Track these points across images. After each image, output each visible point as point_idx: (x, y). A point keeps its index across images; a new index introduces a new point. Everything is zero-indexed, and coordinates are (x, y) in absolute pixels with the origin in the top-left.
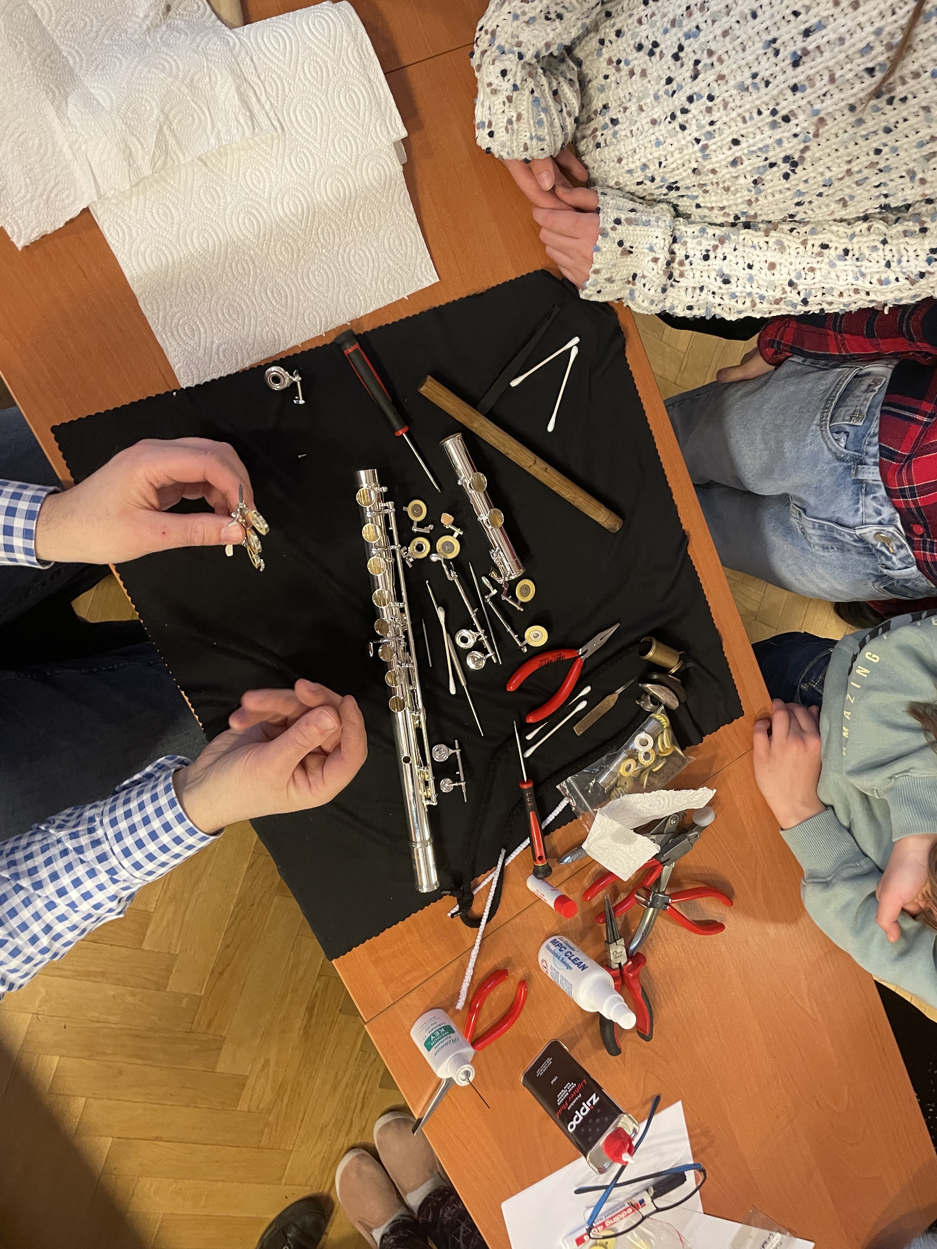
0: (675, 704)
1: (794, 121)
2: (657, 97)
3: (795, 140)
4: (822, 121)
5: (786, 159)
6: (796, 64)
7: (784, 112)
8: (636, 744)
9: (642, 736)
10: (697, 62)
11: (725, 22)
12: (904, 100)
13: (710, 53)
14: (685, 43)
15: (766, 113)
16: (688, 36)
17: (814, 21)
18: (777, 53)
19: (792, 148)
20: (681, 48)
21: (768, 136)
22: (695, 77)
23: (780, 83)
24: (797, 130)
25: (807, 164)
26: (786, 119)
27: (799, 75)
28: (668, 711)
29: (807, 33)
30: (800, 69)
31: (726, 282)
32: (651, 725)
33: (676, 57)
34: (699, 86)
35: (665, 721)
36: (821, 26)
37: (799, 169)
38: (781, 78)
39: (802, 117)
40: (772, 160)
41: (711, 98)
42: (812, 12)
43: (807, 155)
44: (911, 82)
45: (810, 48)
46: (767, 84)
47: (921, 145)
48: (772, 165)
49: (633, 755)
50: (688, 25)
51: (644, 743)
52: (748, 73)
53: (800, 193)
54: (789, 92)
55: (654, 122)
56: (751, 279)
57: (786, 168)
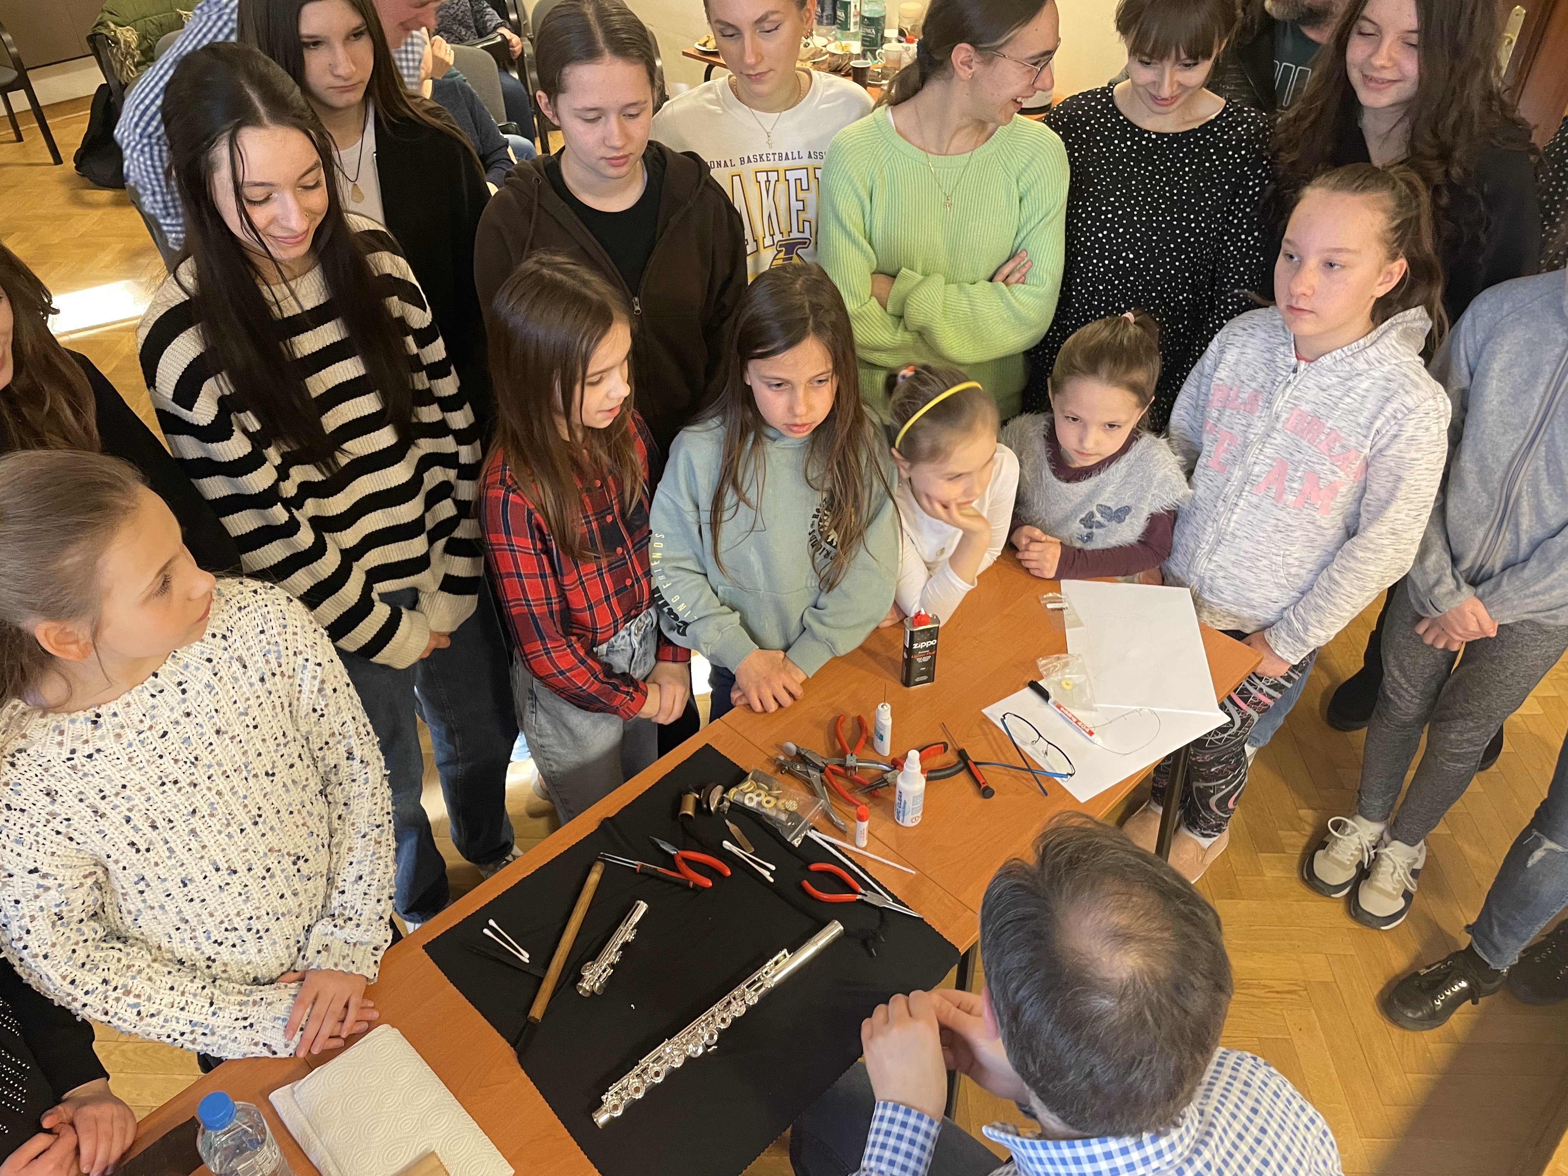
0: (720, 788)
4: (270, 850)
7: (264, 872)
8: (753, 804)
9: (747, 802)
11: (205, 916)
17: (211, 867)
26: (268, 870)
27: (242, 869)
28: (726, 790)
29: (218, 870)
30: (238, 869)
31: (361, 878)
32: (739, 798)
33: (221, 944)
34: (242, 926)
35: (733, 791)
36: (214, 863)
37: (301, 854)
38: (243, 879)
39: (268, 862)
40: (295, 871)
42: (206, 869)
43: (292, 852)
44: (250, 807)
47: (288, 791)
48: (299, 871)
49: (759, 803)
50: (201, 938)
51: (751, 799)
52: (239, 899)
53: (317, 849)
54: (252, 873)
56: (359, 862)
57: (301, 862)
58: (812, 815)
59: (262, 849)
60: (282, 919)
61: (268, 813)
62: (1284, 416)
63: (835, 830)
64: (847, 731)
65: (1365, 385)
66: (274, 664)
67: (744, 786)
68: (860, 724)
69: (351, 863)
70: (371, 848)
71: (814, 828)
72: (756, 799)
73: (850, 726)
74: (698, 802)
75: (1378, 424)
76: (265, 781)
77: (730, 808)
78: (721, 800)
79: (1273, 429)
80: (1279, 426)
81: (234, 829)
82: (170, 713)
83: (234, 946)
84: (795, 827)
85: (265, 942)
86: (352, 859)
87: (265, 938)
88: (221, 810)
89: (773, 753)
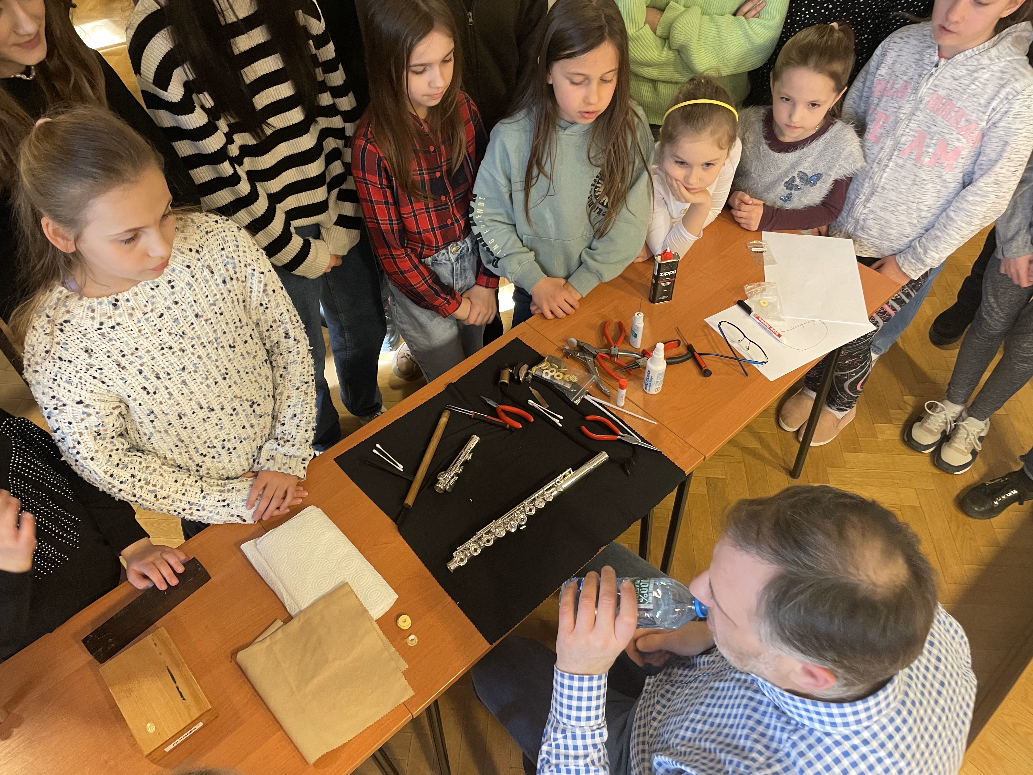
0: (526, 366)
1: (236, 407)
2: (220, 462)
3: (243, 405)
4: (235, 397)
5: (251, 406)
6: (213, 410)
7: (232, 411)
8: (548, 377)
9: (544, 376)
10: (209, 447)
11: (194, 438)
12: (226, 369)
13: (205, 442)
14: (201, 452)
15: (232, 418)
16: (197, 452)
17: (197, 406)
18: (208, 418)
19: (246, 405)
20: (202, 454)
21: (242, 415)
22: (215, 447)
23: (221, 414)
24: (239, 405)
25: (253, 398)
26: (234, 410)
27: (217, 408)
28: (530, 368)
29: (201, 408)
30: (215, 408)
31: (295, 415)
32: (538, 373)
33: (205, 456)
34: (219, 445)
35: (535, 368)
36: (199, 404)
37: (255, 401)
38: (218, 415)
39: (234, 404)
40: (252, 412)
41: (224, 440)
42: (194, 407)
43: (249, 399)
44: (220, 368)
45: (207, 405)
46: (220, 419)
47: (244, 358)
48: (254, 411)
49: (552, 377)
50: (193, 452)
51: (547, 374)
52: (216, 427)
53: (265, 398)
54: (224, 411)
55: (230, 461)
56: (294, 406)
57: (255, 406)
58: (588, 385)
59: (230, 396)
60: (244, 442)
61: (232, 371)
62: (927, 99)
63: (603, 395)
64: (611, 331)
65: (986, 76)
66: (231, 272)
67: (542, 365)
68: (620, 326)
69: (289, 406)
70: (302, 397)
71: (589, 394)
72: (550, 374)
73: (613, 328)
74: (511, 375)
75: (994, 104)
76: (230, 351)
77: (532, 380)
78: (527, 374)
79: (917, 109)
80: (921, 106)
81: (211, 381)
82: (164, 301)
83: (213, 457)
84: (576, 393)
85: (234, 455)
86: (289, 404)
87: (233, 453)
88: (201, 368)
89: (560, 344)
